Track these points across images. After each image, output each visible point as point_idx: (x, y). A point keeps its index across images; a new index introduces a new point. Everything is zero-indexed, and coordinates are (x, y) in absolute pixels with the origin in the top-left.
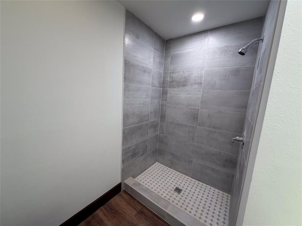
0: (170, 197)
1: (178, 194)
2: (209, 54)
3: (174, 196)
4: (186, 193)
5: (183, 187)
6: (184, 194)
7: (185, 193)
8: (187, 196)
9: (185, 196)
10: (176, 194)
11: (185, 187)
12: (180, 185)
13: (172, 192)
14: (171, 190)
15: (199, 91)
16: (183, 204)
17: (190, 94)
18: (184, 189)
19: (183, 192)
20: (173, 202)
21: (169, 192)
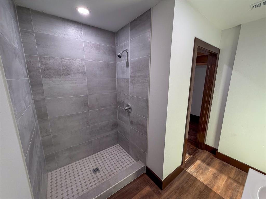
0: (98, 180)
1: (99, 172)
2: (86, 47)
3: (99, 176)
4: (103, 166)
5: (96, 165)
6: (101, 168)
7: (101, 166)
8: (105, 166)
9: (104, 168)
10: (98, 174)
11: (97, 163)
12: (93, 167)
13: (95, 176)
14: (92, 176)
15: (84, 80)
16: (109, 173)
17: (76, 83)
18: (98, 166)
19: (100, 168)
20: (103, 179)
21: (93, 178)
